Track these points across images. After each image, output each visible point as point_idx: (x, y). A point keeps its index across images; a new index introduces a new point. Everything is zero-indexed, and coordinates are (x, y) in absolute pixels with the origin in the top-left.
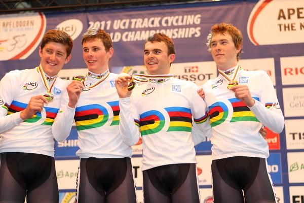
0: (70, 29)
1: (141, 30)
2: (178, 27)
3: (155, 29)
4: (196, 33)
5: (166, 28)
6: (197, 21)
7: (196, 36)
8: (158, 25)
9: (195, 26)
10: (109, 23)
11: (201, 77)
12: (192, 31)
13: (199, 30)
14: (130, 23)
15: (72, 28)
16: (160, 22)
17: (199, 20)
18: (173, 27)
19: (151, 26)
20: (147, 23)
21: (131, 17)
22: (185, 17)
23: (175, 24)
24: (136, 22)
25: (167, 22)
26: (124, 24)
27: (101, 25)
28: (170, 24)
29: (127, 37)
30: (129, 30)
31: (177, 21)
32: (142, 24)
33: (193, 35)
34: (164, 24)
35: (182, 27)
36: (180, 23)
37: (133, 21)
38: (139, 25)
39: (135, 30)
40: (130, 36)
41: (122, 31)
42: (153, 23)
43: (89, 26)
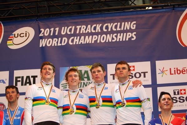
0: (24, 35)
1: (85, 35)
2: (117, 32)
3: (97, 34)
4: (132, 37)
5: (106, 33)
6: (133, 27)
7: (132, 39)
8: (100, 31)
9: (131, 31)
10: (57, 29)
11: (138, 75)
12: (129, 35)
13: (135, 35)
14: (76, 29)
15: (26, 34)
16: (101, 28)
17: (135, 26)
18: (112, 32)
19: (93, 31)
20: (90, 29)
21: (76, 24)
22: (123, 23)
23: (114, 29)
24: (80, 29)
25: (107, 28)
26: (70, 30)
27: (50, 31)
28: (109, 30)
29: (73, 41)
30: (75, 35)
31: (116, 27)
32: (86, 30)
33: (130, 39)
34: (105, 30)
35: (120, 32)
36: (118, 29)
37: (78, 27)
38: (83, 31)
39: (80, 35)
40: (75, 40)
41: (68, 36)
42: (95, 29)
43: (40, 32)
